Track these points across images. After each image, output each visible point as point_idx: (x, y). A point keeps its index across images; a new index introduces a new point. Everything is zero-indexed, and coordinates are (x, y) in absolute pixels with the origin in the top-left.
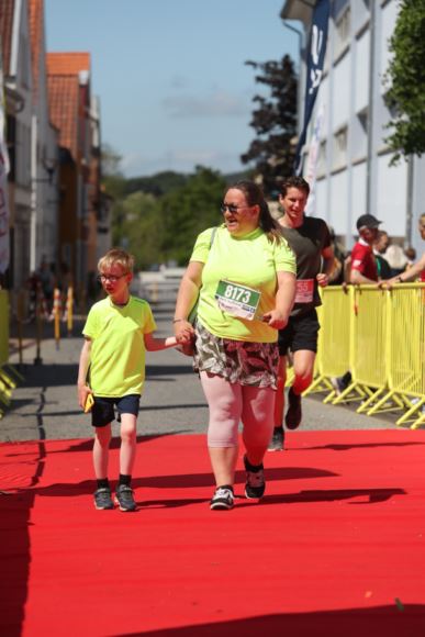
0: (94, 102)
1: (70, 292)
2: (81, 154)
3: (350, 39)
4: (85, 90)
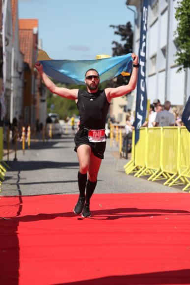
4: (36, 36)
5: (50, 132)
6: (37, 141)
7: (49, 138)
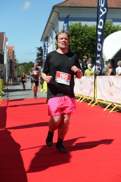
0: (15, 53)
1: (12, 79)
2: (13, 60)
3: (50, 44)
4: (13, 51)
5: (18, 80)
6: (14, 83)
7: (18, 82)
